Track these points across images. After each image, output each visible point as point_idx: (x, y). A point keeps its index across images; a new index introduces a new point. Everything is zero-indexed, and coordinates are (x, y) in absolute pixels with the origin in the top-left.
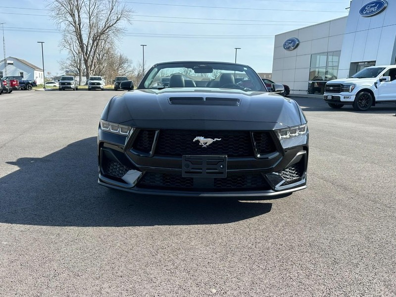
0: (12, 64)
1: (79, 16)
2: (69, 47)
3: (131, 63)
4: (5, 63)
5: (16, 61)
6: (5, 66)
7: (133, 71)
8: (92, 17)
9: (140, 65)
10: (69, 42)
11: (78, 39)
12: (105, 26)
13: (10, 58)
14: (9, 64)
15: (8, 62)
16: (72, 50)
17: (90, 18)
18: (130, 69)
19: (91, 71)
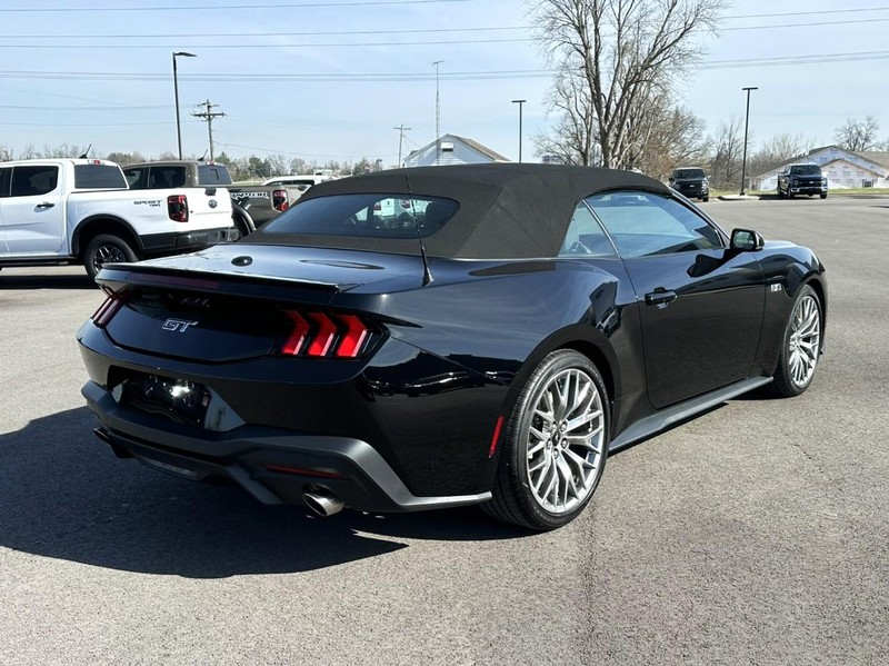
0: (451, 150)
1: (597, 31)
2: (565, 104)
3: (702, 128)
4: (438, 149)
5: (458, 144)
6: (438, 156)
7: (704, 149)
8: (625, 29)
9: (725, 131)
10: (567, 91)
11: (591, 86)
12: (655, 46)
13: (449, 137)
14: (445, 150)
15: (444, 146)
16: (574, 110)
17: (619, 31)
18: (700, 143)
19: (614, 157)
